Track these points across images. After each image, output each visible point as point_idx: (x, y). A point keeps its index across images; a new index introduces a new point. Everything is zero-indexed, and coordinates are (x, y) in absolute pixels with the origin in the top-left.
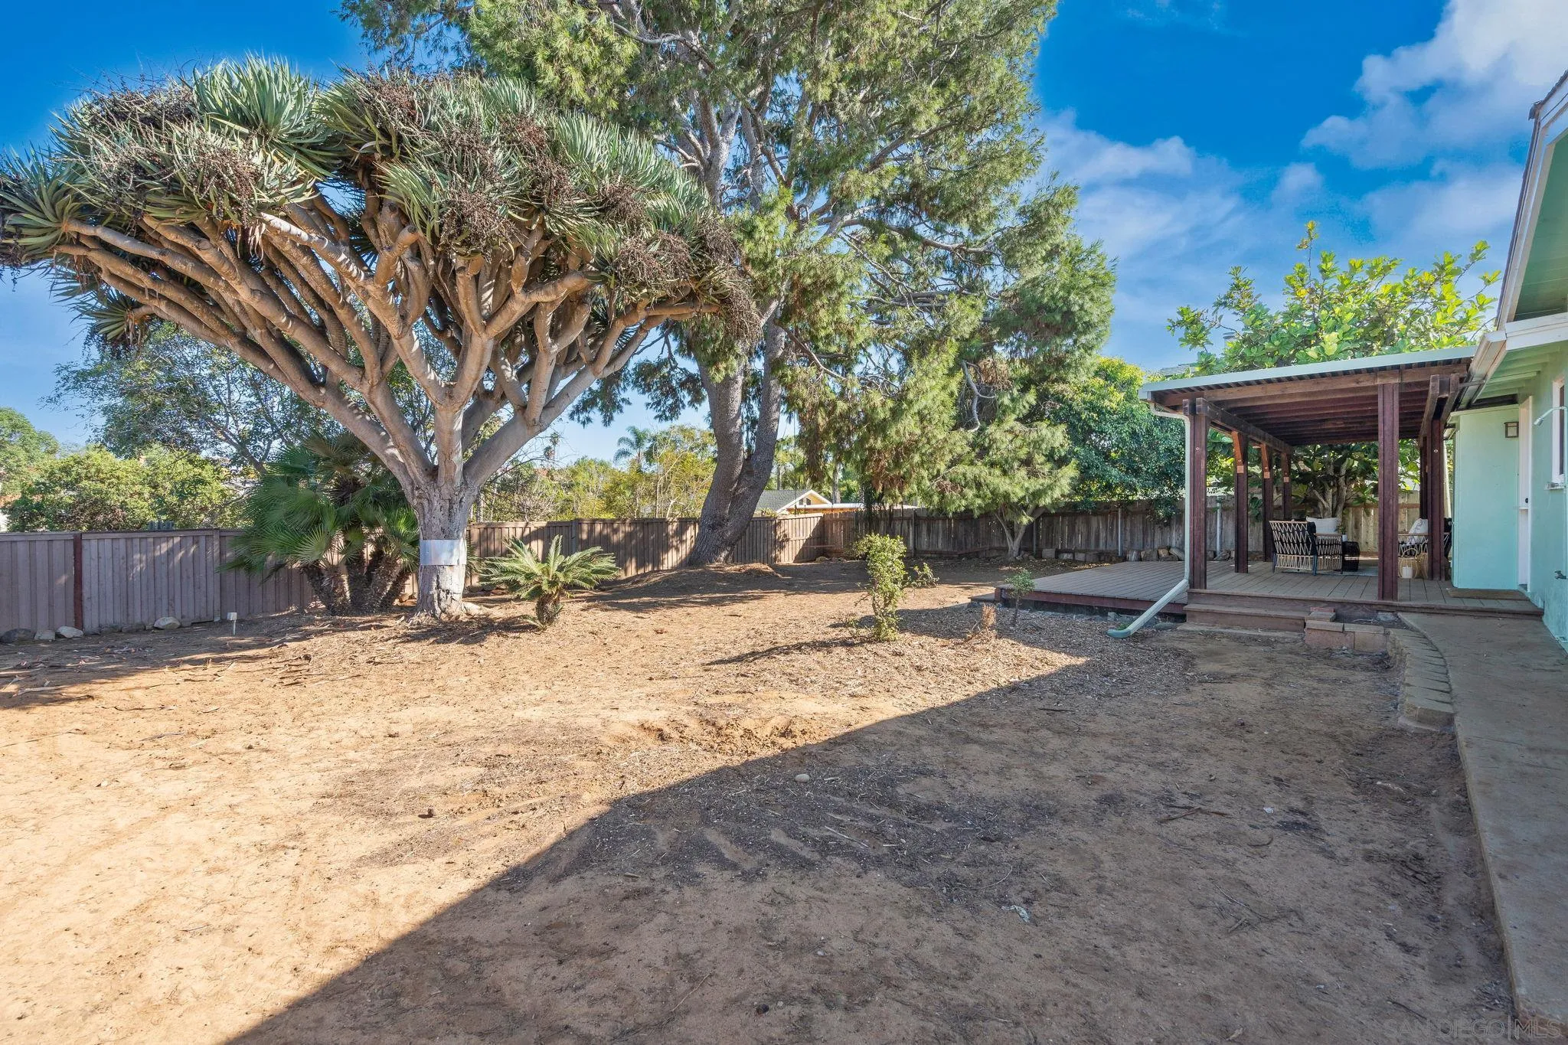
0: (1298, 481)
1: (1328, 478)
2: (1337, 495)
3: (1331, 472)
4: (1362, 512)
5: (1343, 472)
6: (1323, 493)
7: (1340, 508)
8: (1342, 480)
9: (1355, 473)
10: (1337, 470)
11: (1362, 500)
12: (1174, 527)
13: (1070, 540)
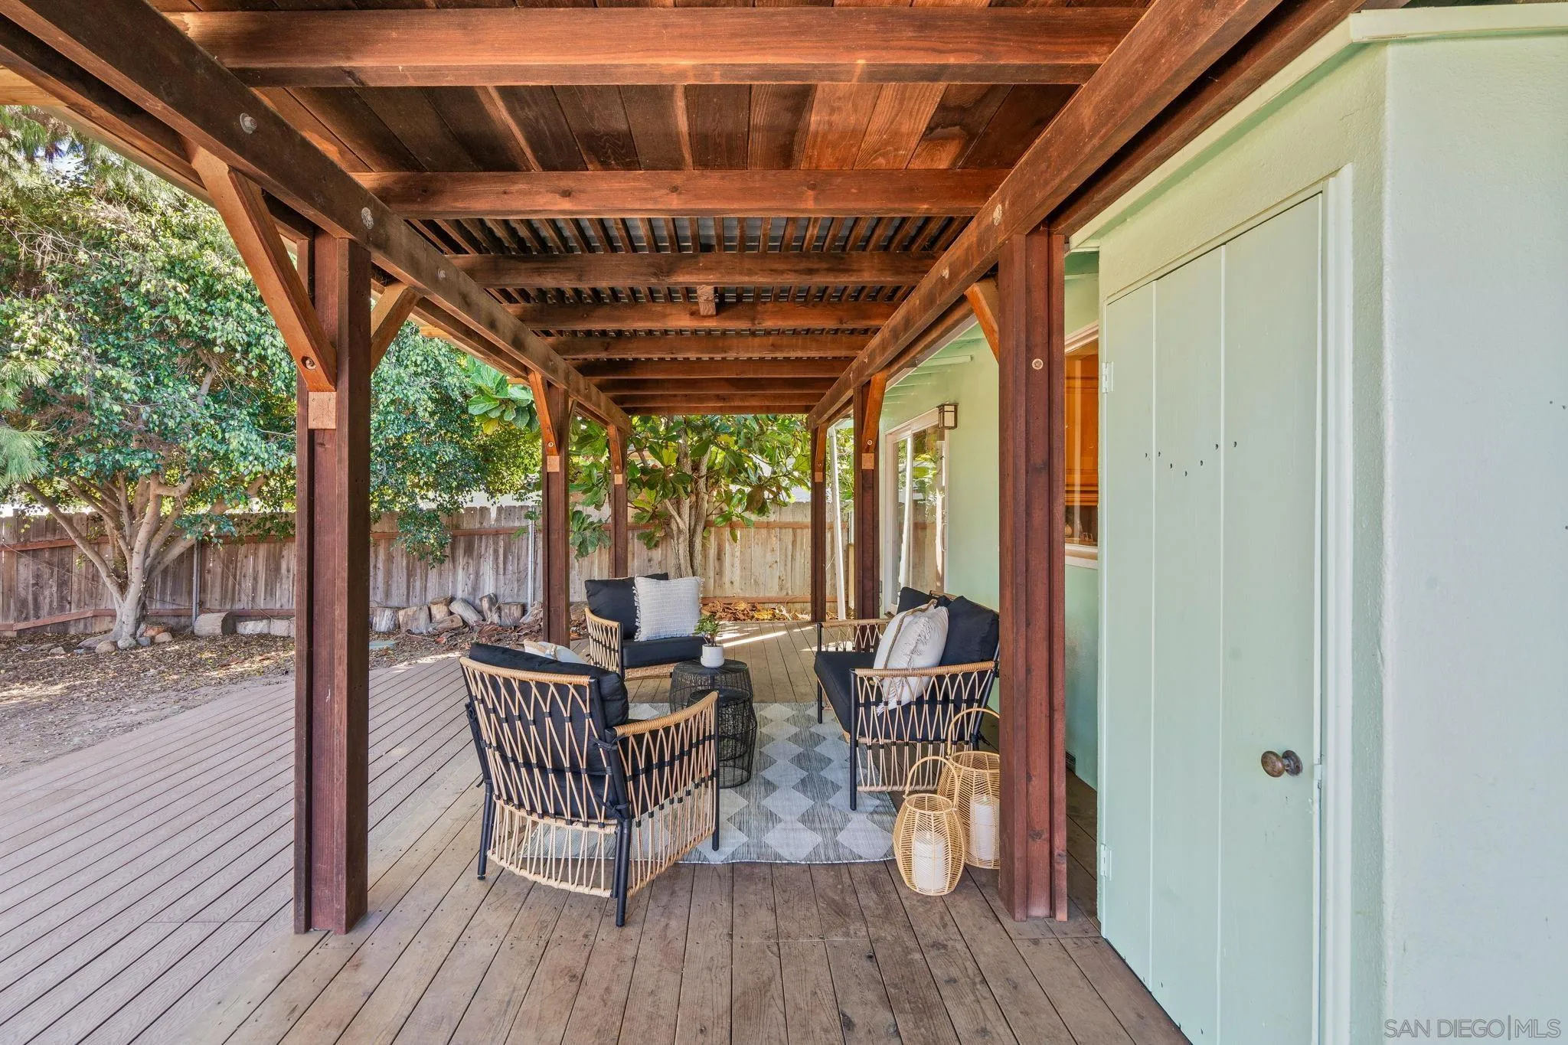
0: (642, 484)
1: (682, 478)
2: (696, 507)
3: (688, 469)
4: (727, 532)
5: (704, 470)
6: (678, 504)
7: (699, 529)
8: (702, 482)
9: (718, 473)
10: (696, 468)
11: (727, 518)
12: (461, 560)
13: (270, 591)
